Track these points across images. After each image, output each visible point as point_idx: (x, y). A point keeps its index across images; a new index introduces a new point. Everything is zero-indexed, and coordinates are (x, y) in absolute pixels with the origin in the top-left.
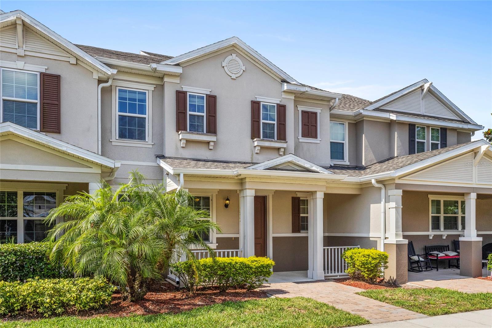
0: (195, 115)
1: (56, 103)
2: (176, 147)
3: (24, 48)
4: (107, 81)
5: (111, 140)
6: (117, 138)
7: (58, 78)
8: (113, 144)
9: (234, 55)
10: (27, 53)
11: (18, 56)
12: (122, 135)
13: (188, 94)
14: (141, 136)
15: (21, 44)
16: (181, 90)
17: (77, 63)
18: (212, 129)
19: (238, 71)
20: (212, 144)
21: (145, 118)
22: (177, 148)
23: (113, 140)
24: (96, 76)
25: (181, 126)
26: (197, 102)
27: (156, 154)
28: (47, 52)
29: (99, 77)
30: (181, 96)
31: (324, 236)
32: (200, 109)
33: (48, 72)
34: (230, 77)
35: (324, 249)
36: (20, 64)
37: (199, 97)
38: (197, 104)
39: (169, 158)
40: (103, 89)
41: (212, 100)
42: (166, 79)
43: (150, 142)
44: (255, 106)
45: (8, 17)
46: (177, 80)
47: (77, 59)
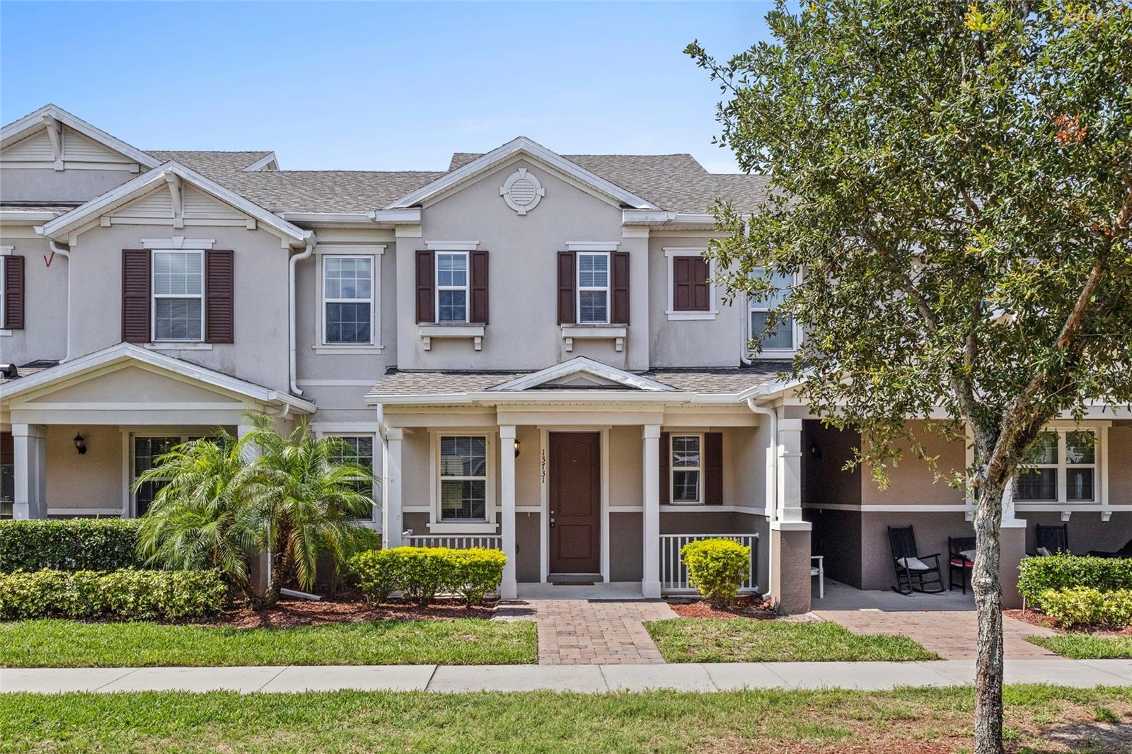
0: (449, 292)
1: (226, 295)
2: (416, 351)
3: (183, 216)
4: (302, 250)
5: (314, 347)
6: (324, 343)
7: (229, 255)
8: (318, 352)
9: (523, 171)
10: (188, 223)
11: (176, 229)
12: (332, 337)
13: (437, 254)
14: (364, 337)
15: (178, 211)
16: (423, 248)
17: (257, 227)
18: (481, 315)
19: (531, 200)
20: (478, 341)
21: (369, 304)
22: (417, 354)
23: (318, 345)
24: (285, 244)
25: (424, 314)
26: (453, 267)
27: (388, 365)
28: (213, 215)
29: (290, 245)
30: (424, 260)
31: (660, 513)
32: (459, 278)
33: (216, 248)
34: (515, 213)
35: (661, 539)
36: (177, 241)
37: (456, 257)
38: (452, 270)
39: (405, 371)
40: (299, 264)
41: (480, 260)
42: (398, 234)
43: (378, 345)
44: (566, 261)
45: (157, 173)
46: (417, 233)
47: (257, 221)
